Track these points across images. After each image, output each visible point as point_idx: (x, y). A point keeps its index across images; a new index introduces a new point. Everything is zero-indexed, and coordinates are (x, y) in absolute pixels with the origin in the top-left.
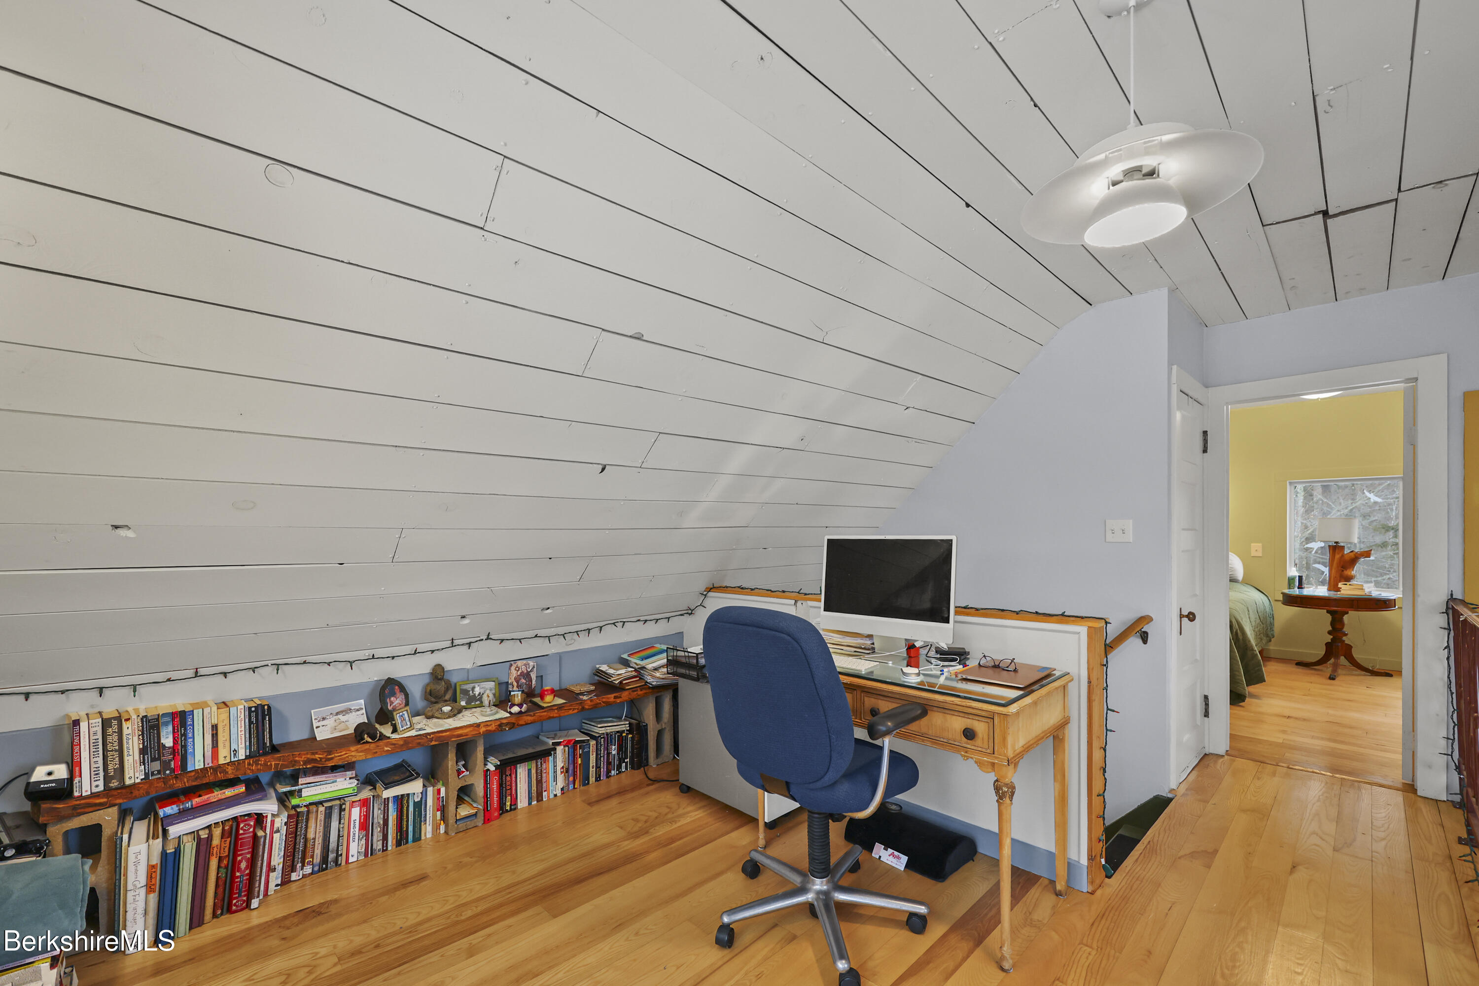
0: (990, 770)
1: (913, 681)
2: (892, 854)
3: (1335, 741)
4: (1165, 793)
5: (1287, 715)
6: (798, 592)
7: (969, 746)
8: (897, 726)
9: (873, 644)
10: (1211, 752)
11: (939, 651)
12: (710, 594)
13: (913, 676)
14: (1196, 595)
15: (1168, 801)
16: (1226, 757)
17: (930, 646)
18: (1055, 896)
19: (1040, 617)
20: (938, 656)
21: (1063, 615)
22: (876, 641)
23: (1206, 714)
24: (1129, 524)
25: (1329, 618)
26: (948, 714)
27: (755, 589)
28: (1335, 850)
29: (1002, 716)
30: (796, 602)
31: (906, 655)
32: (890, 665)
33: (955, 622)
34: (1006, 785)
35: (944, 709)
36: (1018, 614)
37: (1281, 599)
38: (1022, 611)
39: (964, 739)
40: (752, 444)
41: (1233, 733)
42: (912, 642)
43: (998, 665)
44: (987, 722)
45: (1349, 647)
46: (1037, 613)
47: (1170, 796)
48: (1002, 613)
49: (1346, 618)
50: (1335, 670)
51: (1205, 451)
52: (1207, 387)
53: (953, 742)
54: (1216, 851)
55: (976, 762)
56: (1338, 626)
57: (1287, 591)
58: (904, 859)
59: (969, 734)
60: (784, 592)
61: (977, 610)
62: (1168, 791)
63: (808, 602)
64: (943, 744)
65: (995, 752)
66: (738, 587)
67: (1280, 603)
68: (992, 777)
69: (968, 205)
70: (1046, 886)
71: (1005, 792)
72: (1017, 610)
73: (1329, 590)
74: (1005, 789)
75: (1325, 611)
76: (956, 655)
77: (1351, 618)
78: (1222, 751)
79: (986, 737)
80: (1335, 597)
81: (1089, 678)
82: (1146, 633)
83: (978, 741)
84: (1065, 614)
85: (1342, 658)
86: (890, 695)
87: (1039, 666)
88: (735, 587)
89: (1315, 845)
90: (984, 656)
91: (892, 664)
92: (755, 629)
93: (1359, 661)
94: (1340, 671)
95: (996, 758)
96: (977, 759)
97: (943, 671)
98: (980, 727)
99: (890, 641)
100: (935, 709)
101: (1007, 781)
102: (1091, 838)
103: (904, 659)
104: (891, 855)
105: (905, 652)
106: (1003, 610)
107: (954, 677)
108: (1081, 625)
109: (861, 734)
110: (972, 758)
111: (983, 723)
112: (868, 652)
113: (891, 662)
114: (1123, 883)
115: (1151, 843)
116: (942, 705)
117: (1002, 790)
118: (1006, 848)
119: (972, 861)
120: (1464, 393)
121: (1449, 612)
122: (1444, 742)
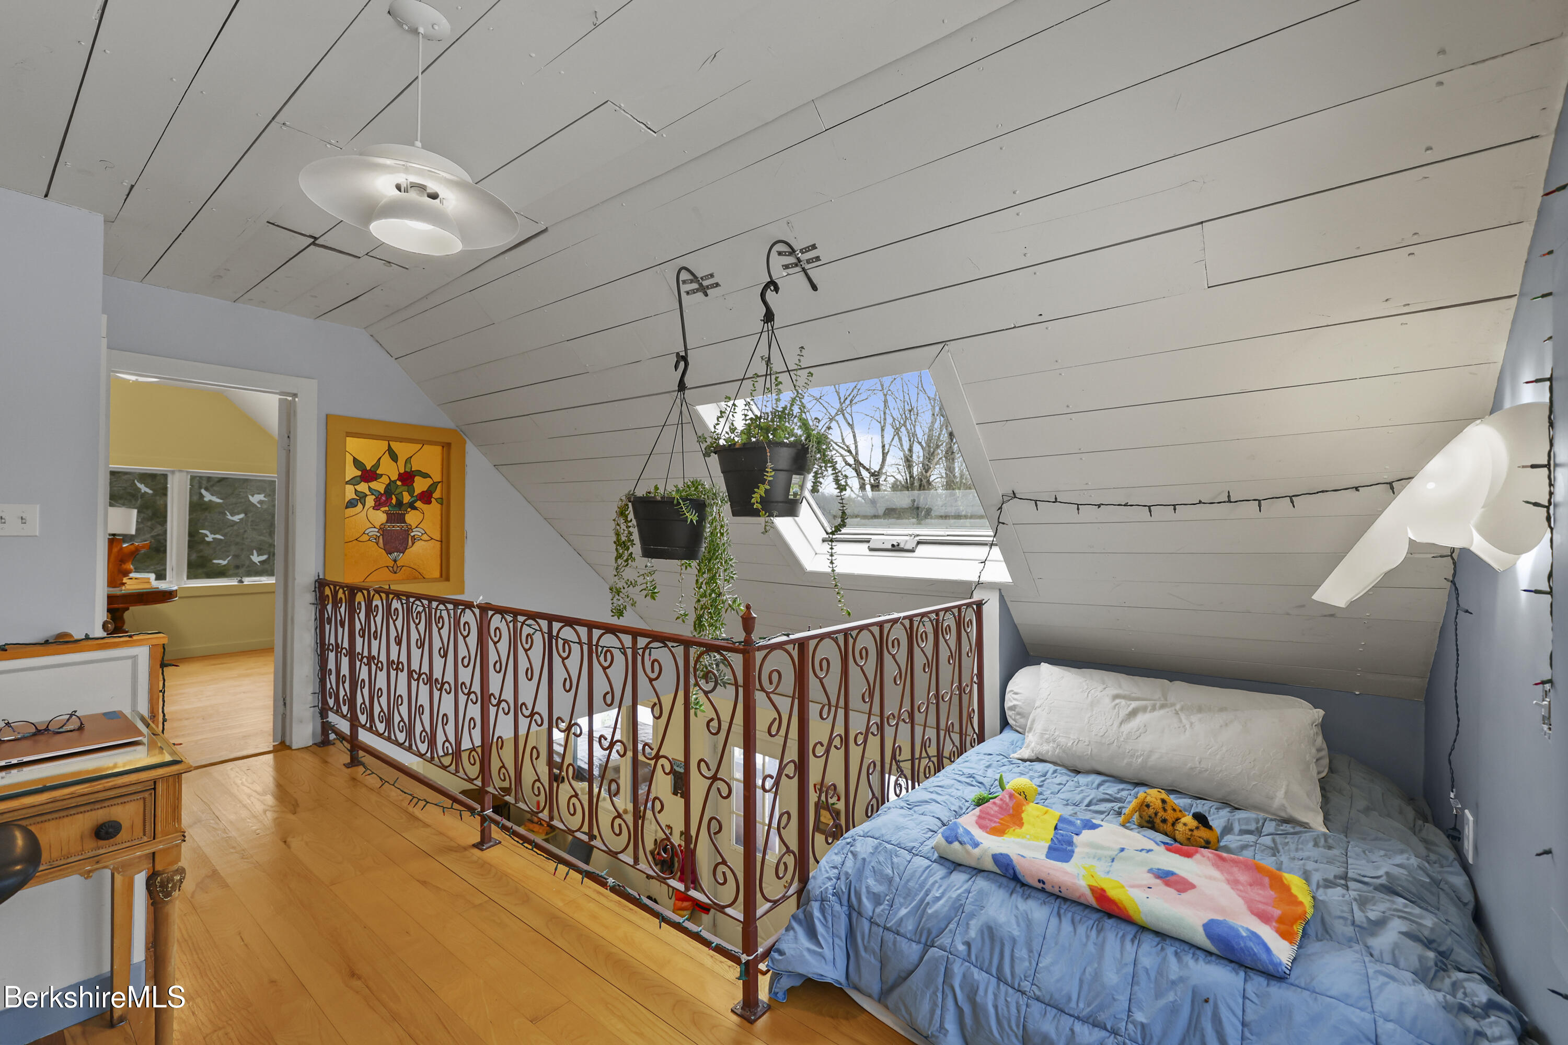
18: (110, 1031)
24: (34, 511)
29: (172, 778)
34: (177, 872)
39: (94, 843)
43: (46, 730)
44: (144, 798)
49: (127, 615)
53: (70, 860)
55: (112, 869)
59: (105, 831)
65: (158, 834)
71: (176, 883)
79: (139, 821)
80: (120, 593)
83: (123, 834)
95: (160, 842)
96: (114, 863)
98: (127, 812)
108: (141, 645)
110: (105, 866)
111: (132, 803)
117: (173, 880)
120: (327, 415)
121: (317, 590)
122: (310, 698)
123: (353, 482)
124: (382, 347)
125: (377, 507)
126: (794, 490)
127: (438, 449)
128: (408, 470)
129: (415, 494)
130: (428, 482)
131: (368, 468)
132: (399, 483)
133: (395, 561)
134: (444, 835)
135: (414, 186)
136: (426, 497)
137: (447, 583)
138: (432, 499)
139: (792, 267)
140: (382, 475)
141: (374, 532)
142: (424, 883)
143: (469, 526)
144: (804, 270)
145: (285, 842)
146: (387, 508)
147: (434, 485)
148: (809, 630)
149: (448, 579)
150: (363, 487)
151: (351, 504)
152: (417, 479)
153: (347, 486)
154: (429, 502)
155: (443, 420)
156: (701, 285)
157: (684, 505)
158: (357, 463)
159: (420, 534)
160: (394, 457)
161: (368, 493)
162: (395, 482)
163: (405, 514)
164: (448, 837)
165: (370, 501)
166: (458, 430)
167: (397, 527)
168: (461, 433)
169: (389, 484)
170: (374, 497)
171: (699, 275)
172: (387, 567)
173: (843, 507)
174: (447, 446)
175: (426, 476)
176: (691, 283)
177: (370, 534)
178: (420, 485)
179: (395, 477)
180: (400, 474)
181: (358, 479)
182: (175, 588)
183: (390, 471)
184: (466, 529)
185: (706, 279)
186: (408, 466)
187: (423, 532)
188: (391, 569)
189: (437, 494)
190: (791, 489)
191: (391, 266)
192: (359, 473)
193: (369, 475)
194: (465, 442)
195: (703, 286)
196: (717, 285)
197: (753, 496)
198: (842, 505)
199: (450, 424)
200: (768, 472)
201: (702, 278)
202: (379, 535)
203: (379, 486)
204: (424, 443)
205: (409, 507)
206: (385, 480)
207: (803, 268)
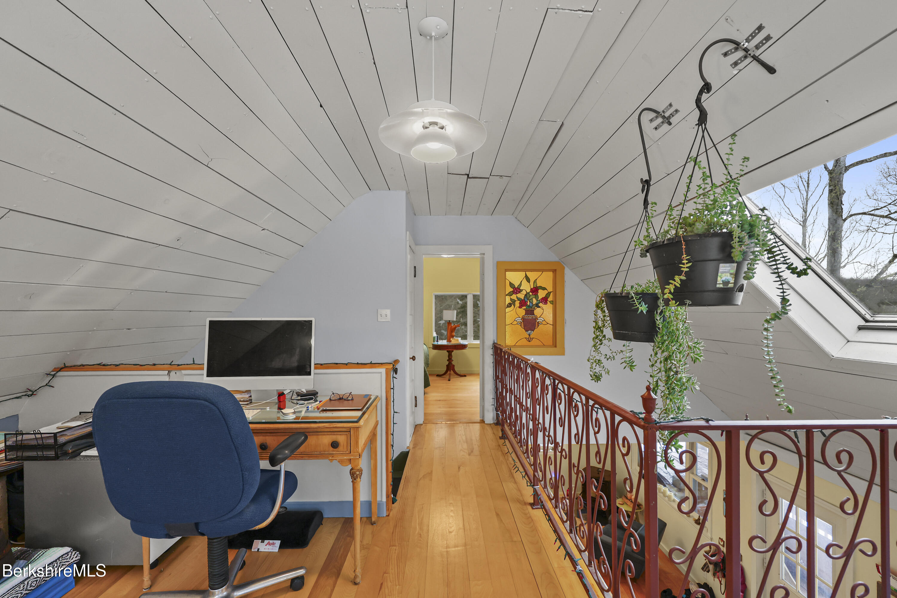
0: (348, 464)
1: (291, 418)
2: (269, 544)
3: (450, 408)
4: (405, 450)
5: (439, 399)
6: (170, 364)
7: (334, 453)
8: (292, 452)
9: (251, 396)
10: (418, 424)
11: (298, 394)
12: (60, 373)
13: (291, 414)
14: (412, 347)
15: (408, 452)
16: (424, 424)
17: (292, 392)
18: (371, 526)
19: (360, 366)
20: (299, 398)
21: (371, 363)
22: (252, 394)
23: (416, 406)
24: (388, 312)
25: (447, 353)
26: (319, 435)
27: (119, 365)
28: (469, 455)
29: (355, 429)
30: (169, 372)
31: (277, 401)
32: (268, 410)
33: (315, 374)
34: (358, 470)
35: (316, 432)
36: (347, 365)
37: (432, 347)
38: (348, 363)
39: (331, 449)
40: (127, 237)
41: (426, 412)
42: (282, 391)
43: (342, 398)
44: (347, 435)
45: (454, 366)
46: (358, 363)
47: (407, 450)
48: (336, 365)
49: (453, 353)
50: (450, 377)
51: (415, 276)
52: (416, 245)
53: (323, 453)
54: (432, 471)
55: (339, 462)
56: (450, 357)
57: (433, 343)
58: (278, 543)
59: (335, 445)
60: (154, 365)
61: (321, 365)
62: (406, 448)
63: (182, 371)
64: (316, 456)
65: (351, 452)
66: (98, 364)
67: (431, 349)
68: (349, 467)
69: (321, 106)
70: (365, 522)
71: (358, 475)
72: (346, 362)
73: (447, 342)
74: (358, 473)
75: (446, 351)
76: (311, 396)
77: (455, 353)
78: (421, 422)
79: (345, 444)
80: (449, 344)
81: (386, 397)
82: (397, 369)
83: (341, 448)
84: (372, 362)
85: (452, 371)
86: (276, 431)
87: (363, 395)
88: (93, 365)
89: (463, 455)
90: (333, 393)
91: (269, 408)
92: (167, 400)
93: (457, 372)
94: (451, 377)
95: (352, 455)
96: (339, 459)
97: (308, 407)
98: (341, 439)
99: (265, 394)
100: (311, 434)
101: (359, 467)
102: (388, 485)
103: (276, 404)
104: (267, 544)
105: (277, 399)
106: (337, 364)
107: (316, 410)
108: (382, 368)
109: (265, 464)
110: (336, 459)
111: (343, 436)
112: (246, 403)
113: (268, 408)
114: (401, 504)
115: (407, 477)
116: (315, 430)
117: (356, 474)
118: (358, 508)
119: (321, 525)
120: (497, 262)
121: (494, 348)
122: (492, 400)
123: (510, 294)
124: (521, 223)
125: (520, 307)
126: (724, 279)
127: (551, 274)
128: (535, 286)
129: (539, 299)
130: (546, 292)
131: (516, 287)
132: (531, 294)
133: (529, 335)
134: (520, 492)
135: (431, 124)
136: (545, 300)
137: (555, 348)
138: (548, 302)
139: (742, 61)
140: (522, 290)
141: (519, 320)
142: (497, 515)
143: (567, 316)
144: (756, 58)
145: (459, 468)
146: (525, 307)
147: (549, 294)
148: (746, 420)
149: (556, 347)
150: (514, 297)
151: (509, 305)
152: (540, 291)
153: (507, 297)
154: (546, 303)
155: (552, 257)
156: (664, 117)
157: (636, 298)
158: (511, 285)
159: (542, 321)
160: (528, 280)
161: (516, 299)
162: (529, 293)
163: (534, 310)
164: (521, 494)
165: (517, 303)
166: (561, 262)
167: (530, 317)
168: (562, 263)
169: (526, 295)
170: (519, 302)
171: (660, 110)
172: (526, 338)
173: (783, 292)
174: (554, 271)
175: (544, 289)
176: (656, 119)
177: (517, 321)
178: (541, 294)
179: (529, 290)
180: (531, 289)
181: (512, 293)
182: (467, 344)
183: (526, 287)
184: (565, 318)
185: (667, 111)
186: (535, 284)
187: (543, 320)
188: (527, 339)
189: (550, 299)
190: (719, 278)
191: (503, 178)
192: (512, 290)
193: (517, 290)
194: (564, 268)
195: (665, 117)
196: (677, 111)
197: (667, 287)
198: (782, 291)
199: (556, 259)
200: (684, 264)
201: (663, 112)
202: (521, 321)
203: (521, 296)
204: (543, 271)
205: (536, 306)
206: (524, 292)
207: (752, 57)
